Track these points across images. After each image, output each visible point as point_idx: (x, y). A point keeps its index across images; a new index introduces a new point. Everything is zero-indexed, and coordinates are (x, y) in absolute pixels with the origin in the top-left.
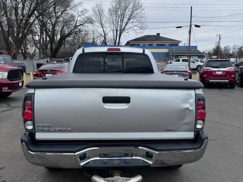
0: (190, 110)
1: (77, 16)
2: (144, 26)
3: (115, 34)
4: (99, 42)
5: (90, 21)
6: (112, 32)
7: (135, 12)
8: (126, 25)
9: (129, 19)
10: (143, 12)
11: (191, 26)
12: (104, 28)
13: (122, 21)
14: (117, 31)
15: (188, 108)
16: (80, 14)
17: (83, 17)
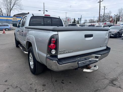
2: (22, 8)
3: (7, 11)
7: (17, 2)
8: (13, 7)
9: (14, 5)
10: (21, 2)
11: (44, 10)
13: (10, 5)
14: (8, 9)
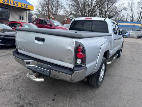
0: (71, 51)
1: (118, 7)
4: (129, 20)
5: (125, 9)
6: (137, 15)
12: (133, 13)
15: (70, 50)
16: (120, 6)
17: (122, 7)
